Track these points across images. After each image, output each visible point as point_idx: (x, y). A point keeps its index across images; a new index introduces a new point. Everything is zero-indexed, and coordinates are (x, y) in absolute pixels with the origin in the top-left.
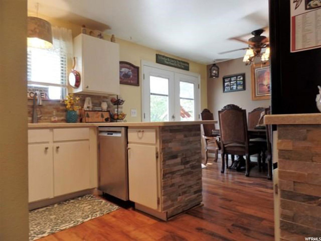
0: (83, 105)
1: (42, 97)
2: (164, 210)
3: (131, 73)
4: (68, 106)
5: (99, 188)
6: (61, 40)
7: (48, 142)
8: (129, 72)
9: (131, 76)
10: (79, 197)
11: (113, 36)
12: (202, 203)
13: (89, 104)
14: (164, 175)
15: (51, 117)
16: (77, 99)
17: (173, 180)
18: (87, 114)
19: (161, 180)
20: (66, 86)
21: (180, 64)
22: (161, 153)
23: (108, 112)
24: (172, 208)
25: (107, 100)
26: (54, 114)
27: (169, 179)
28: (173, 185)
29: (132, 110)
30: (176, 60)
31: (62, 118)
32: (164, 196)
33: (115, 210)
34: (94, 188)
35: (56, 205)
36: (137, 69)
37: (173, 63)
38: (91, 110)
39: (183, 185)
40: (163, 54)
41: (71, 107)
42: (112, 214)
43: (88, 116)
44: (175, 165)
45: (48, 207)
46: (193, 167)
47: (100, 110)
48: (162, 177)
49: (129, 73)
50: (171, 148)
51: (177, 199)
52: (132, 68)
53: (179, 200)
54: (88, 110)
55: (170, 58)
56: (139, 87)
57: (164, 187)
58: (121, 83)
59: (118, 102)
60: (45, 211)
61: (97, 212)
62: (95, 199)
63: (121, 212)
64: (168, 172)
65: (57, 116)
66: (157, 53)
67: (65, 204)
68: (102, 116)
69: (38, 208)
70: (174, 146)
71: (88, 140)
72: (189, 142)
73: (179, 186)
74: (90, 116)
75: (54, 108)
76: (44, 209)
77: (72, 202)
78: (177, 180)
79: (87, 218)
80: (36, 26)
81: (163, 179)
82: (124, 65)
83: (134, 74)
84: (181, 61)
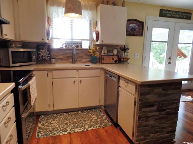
0: (101, 52)
1: (78, 47)
2: (137, 142)
3: (137, 27)
4: (92, 53)
5: (105, 106)
6: (89, 11)
7: (76, 78)
8: (136, 26)
9: (137, 29)
10: (93, 109)
11: (124, 1)
12: (174, 140)
13: (105, 51)
14: (139, 119)
15: (82, 59)
16: (98, 48)
17: (147, 122)
18: (103, 58)
19: (136, 122)
20: (91, 40)
21: (182, 15)
22: (138, 103)
23: (117, 57)
24: (144, 141)
25: (118, 48)
26: (84, 58)
27: (143, 121)
28: (147, 126)
29: (136, 54)
30: (179, 12)
31: (89, 60)
32: (137, 132)
33: (109, 125)
34: (103, 105)
35: (80, 112)
36: (142, 23)
37: (175, 15)
38: (106, 55)
39: (157, 126)
40: (166, 9)
41: (93, 54)
42: (106, 129)
43: (103, 59)
44: (151, 112)
45: (76, 112)
46: (168, 114)
47: (112, 55)
48: (137, 120)
50: (149, 99)
51: (149, 136)
52: (139, 23)
53: (151, 137)
54: (104, 55)
55: (172, 11)
56: (143, 37)
57: (139, 126)
58: (127, 35)
59: (124, 49)
60: (73, 114)
61: (98, 124)
62: (101, 113)
63: (112, 129)
64: (143, 116)
65: (86, 58)
66: (161, 9)
67: (85, 112)
68: (113, 59)
69: (71, 112)
70: (151, 98)
71: (99, 77)
72: (167, 95)
73: (152, 127)
74: (105, 59)
75: (84, 54)
76: (74, 113)
77: (89, 112)
78: (151, 122)
79: (90, 128)
80: (71, 5)
81: (138, 121)
82: (131, 22)
83: (139, 28)
84: (183, 12)
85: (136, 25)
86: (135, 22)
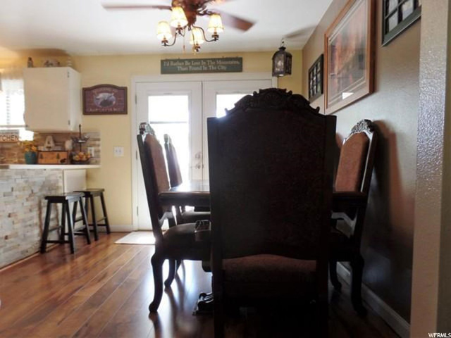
1: (13, 139)
3: (113, 97)
9: (114, 103)
13: (49, 143)
18: (41, 155)
21: (216, 65)
29: (116, 149)
30: (205, 60)
36: (124, 90)
37: (198, 66)
40: (175, 57)
43: (41, 157)
47: (62, 149)
49: (111, 98)
52: (116, 91)
55: (189, 60)
56: (128, 115)
66: (164, 59)
68: (58, 157)
74: (44, 156)
82: (101, 89)
83: (119, 99)
84: (219, 59)
85: (110, 95)
86: (109, 89)
